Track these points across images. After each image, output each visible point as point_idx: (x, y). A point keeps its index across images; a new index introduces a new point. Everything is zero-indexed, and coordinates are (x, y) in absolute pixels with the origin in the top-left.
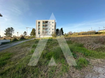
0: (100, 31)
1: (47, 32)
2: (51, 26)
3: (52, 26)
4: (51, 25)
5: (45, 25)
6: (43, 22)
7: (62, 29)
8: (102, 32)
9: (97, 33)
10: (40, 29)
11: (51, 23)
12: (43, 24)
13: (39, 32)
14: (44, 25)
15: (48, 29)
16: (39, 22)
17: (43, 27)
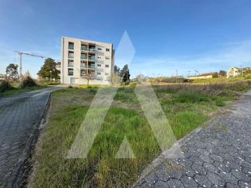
0: (190, 78)
1: (93, 71)
2: (103, 58)
3: (106, 58)
4: (102, 54)
5: (87, 52)
6: (82, 45)
7: (126, 67)
8: (193, 80)
9: (186, 81)
10: (72, 61)
11: (104, 50)
12: (82, 49)
13: (69, 69)
14: (86, 54)
15: (96, 64)
16: (71, 44)
17: (81, 58)
